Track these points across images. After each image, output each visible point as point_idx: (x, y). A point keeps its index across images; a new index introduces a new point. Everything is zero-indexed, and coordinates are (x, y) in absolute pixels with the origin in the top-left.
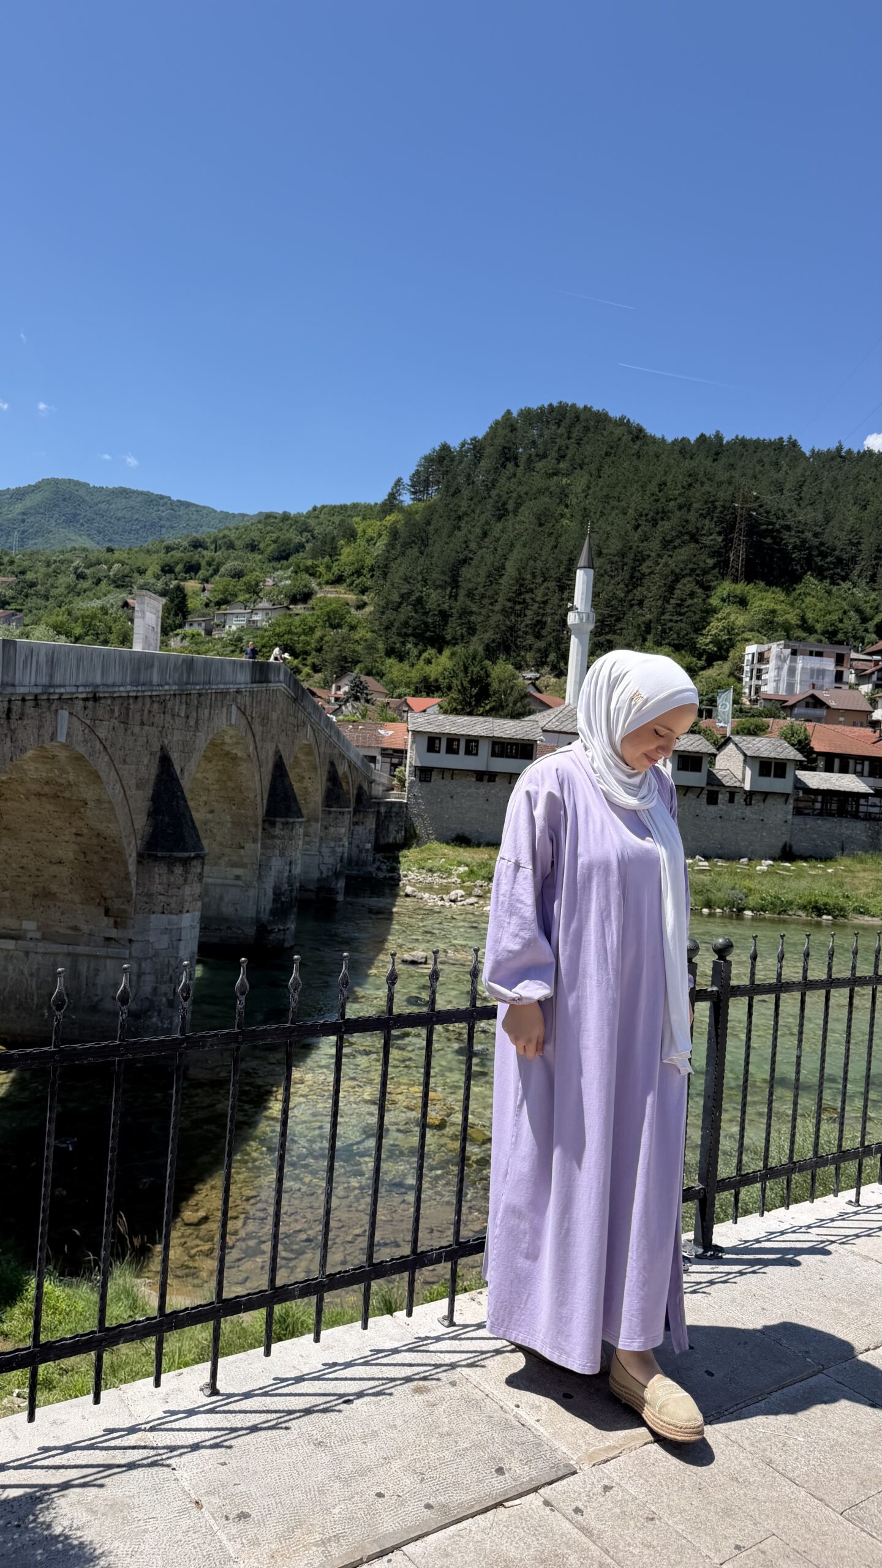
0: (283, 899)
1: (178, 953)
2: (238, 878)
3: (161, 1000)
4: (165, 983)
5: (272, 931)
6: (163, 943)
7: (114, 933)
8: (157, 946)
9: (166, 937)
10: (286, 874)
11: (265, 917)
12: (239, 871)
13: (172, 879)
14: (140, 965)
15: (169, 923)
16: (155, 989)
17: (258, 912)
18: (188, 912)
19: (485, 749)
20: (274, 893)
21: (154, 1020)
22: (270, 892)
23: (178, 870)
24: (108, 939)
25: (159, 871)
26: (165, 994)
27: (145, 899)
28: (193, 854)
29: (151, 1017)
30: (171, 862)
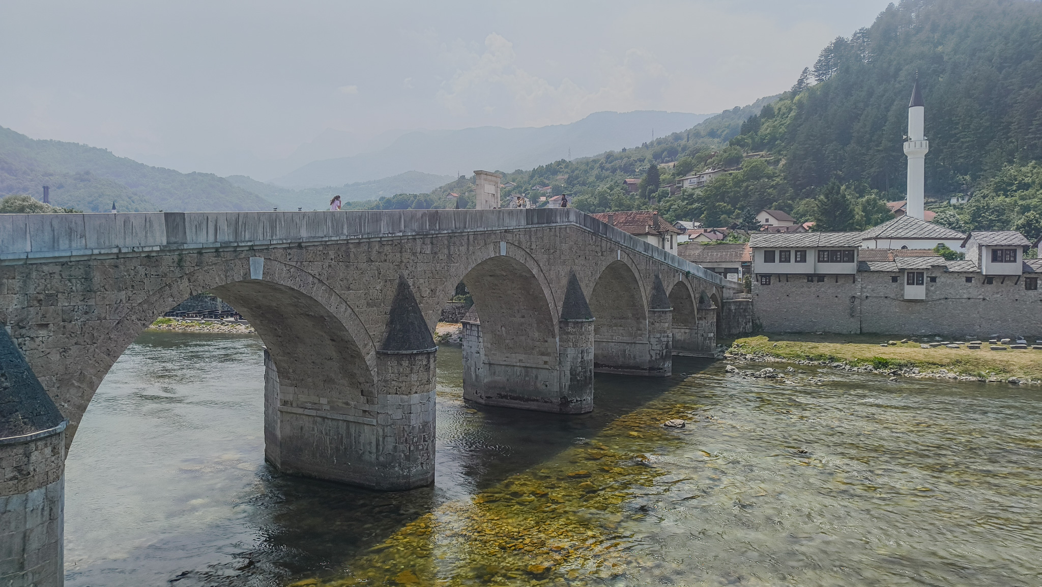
0: (578, 378)
1: (410, 422)
2: (546, 363)
3: (400, 456)
4: (402, 443)
5: (571, 402)
6: (398, 415)
7: (367, 407)
8: (394, 417)
9: (400, 411)
10: (579, 360)
11: (566, 391)
12: (546, 358)
13: (401, 370)
14: (383, 430)
15: (402, 400)
16: (395, 447)
17: (561, 388)
18: (416, 393)
19: (811, 257)
20: (571, 374)
21: (397, 469)
22: (568, 373)
23: (405, 363)
24: (365, 411)
25: (392, 364)
26: (403, 451)
27: (384, 384)
28: (415, 352)
29: (394, 467)
30: (399, 357)
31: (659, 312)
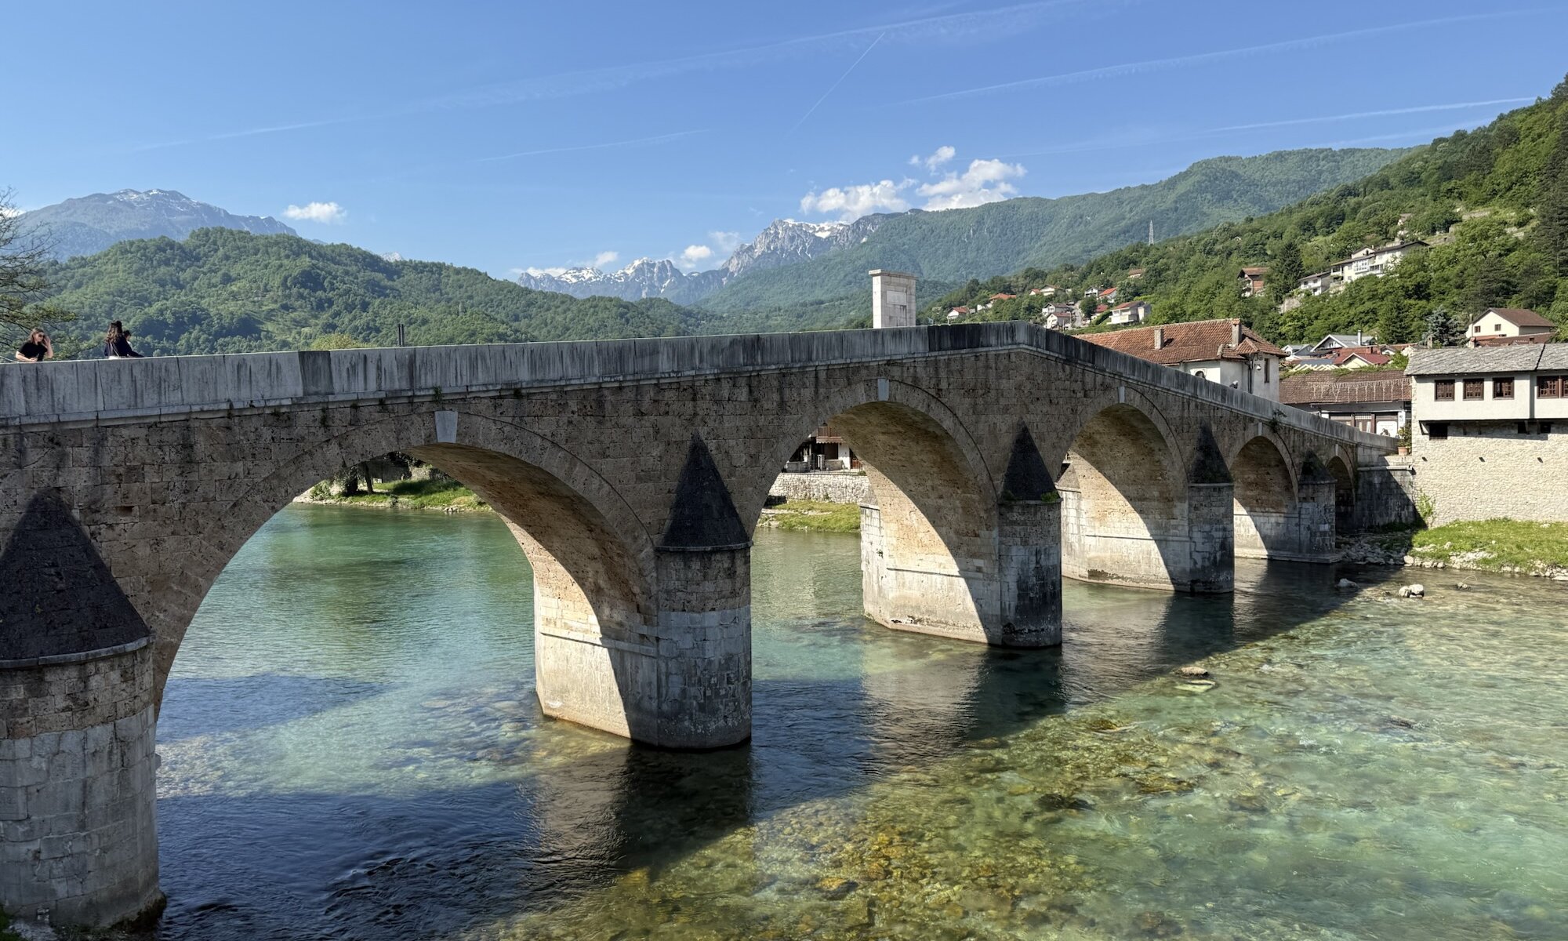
0: (1032, 595)
1: (704, 654)
2: (978, 569)
3: (691, 704)
4: (694, 685)
5: (1020, 632)
6: (687, 642)
7: (645, 630)
8: (681, 645)
9: (689, 637)
10: (1033, 566)
11: (1011, 615)
12: (978, 563)
13: (690, 575)
14: (667, 664)
15: (692, 621)
16: (684, 691)
17: (1002, 609)
18: (713, 609)
20: (1019, 588)
21: (686, 723)
22: (1013, 586)
24: (643, 636)
25: (675, 565)
26: (695, 697)
27: (665, 596)
28: (709, 548)
29: (682, 720)
30: (686, 556)
31: (1207, 488)
